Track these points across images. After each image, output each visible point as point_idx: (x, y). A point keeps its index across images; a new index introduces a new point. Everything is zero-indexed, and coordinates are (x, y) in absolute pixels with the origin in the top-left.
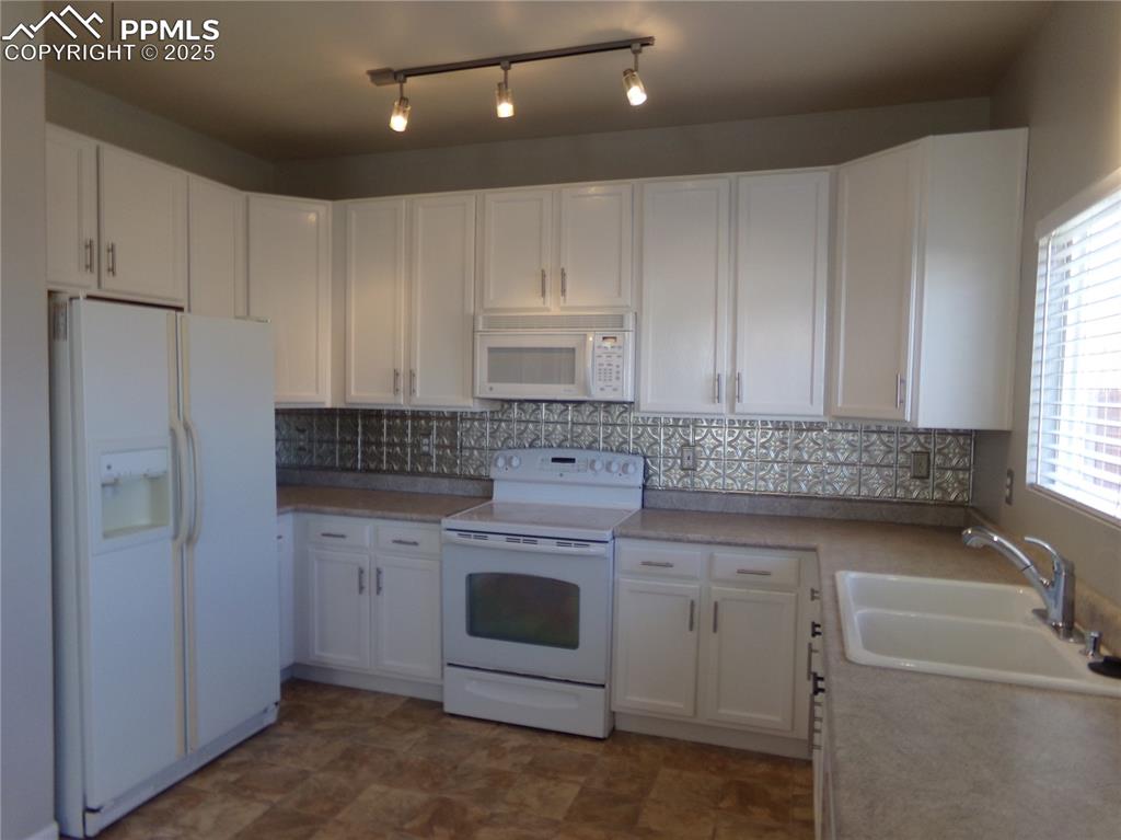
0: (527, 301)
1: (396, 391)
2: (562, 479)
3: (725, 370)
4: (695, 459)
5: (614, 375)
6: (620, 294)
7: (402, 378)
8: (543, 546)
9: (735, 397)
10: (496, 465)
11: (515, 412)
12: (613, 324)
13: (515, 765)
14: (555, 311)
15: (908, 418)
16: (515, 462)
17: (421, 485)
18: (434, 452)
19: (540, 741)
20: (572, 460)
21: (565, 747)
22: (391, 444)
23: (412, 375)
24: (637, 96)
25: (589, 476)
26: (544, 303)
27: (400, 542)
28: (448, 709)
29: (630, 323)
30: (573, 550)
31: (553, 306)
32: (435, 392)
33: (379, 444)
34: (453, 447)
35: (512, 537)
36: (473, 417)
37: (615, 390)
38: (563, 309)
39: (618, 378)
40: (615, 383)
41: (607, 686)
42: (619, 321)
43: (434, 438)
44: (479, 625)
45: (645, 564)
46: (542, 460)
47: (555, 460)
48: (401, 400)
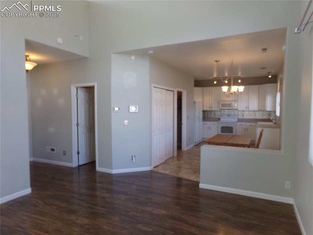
0: (226, 99)
2: (229, 118)
3: (247, 106)
4: (243, 115)
7: (211, 107)
8: (229, 123)
9: (248, 108)
10: (221, 116)
11: (222, 110)
12: (235, 101)
16: (223, 116)
17: (207, 119)
18: (212, 115)
20: (230, 116)
22: (207, 115)
23: (212, 107)
25: (232, 117)
27: (213, 124)
29: (237, 101)
31: (228, 99)
32: (213, 109)
33: (205, 115)
34: (215, 115)
36: (218, 111)
37: (236, 108)
43: (212, 114)
44: (222, 131)
45: (240, 125)
46: (227, 116)
48: (211, 109)
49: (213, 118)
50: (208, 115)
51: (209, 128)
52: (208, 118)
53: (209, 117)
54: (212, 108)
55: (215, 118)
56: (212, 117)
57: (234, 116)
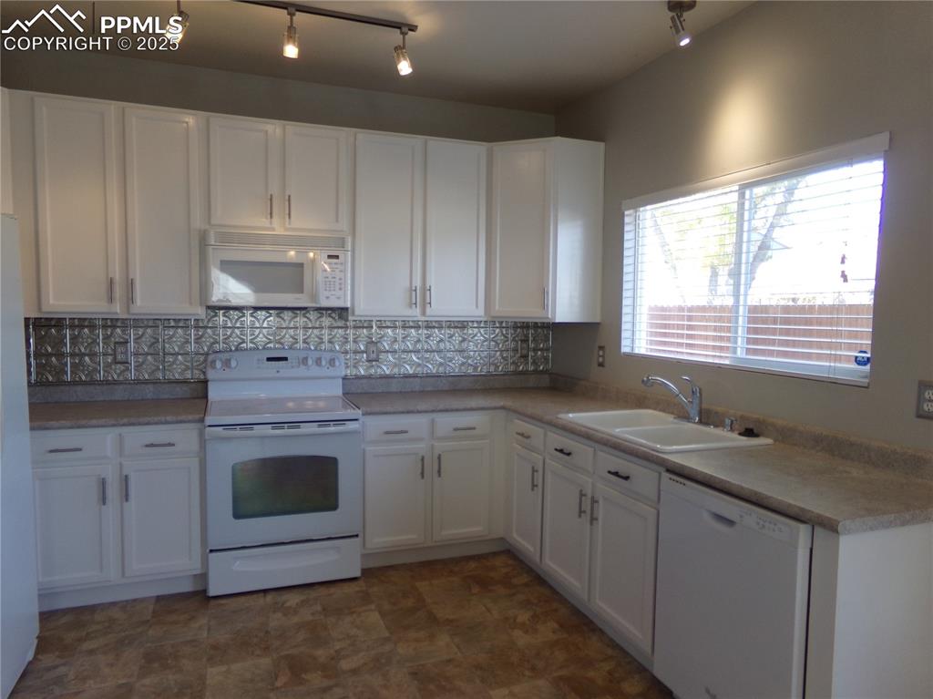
0: (256, 222)
1: (111, 299)
2: (278, 375)
4: (378, 352)
5: (338, 287)
6: (337, 221)
8: (305, 429)
9: (425, 304)
10: (214, 368)
11: (221, 319)
12: (337, 244)
13: (313, 614)
14: (279, 231)
15: (550, 316)
16: (233, 364)
18: (131, 358)
19: (313, 594)
20: (286, 359)
21: (337, 591)
22: (76, 355)
23: (130, 285)
24: (405, 68)
25: (302, 371)
26: (271, 223)
27: (152, 445)
28: (212, 592)
29: (349, 244)
30: (332, 429)
31: (278, 227)
32: (144, 304)
34: (153, 354)
35: (276, 425)
36: (181, 323)
37: (338, 298)
38: (286, 229)
39: (340, 289)
40: (339, 293)
41: (361, 535)
42: (341, 243)
43: (131, 346)
45: (387, 433)
46: (259, 360)
47: (269, 359)
48: (118, 310)
49: (138, 382)
50: (92, 355)
51: (113, 492)
52: (92, 383)
53: (101, 376)
54: (130, 299)
55: (156, 382)
56: (132, 375)
57: (318, 362)
